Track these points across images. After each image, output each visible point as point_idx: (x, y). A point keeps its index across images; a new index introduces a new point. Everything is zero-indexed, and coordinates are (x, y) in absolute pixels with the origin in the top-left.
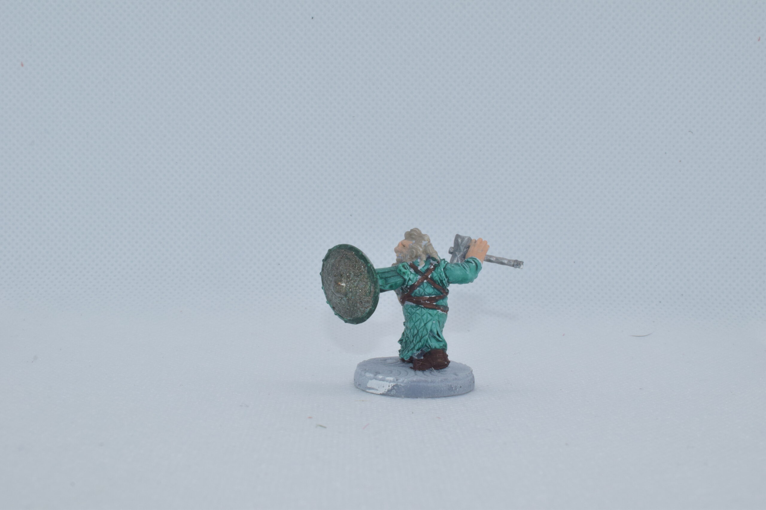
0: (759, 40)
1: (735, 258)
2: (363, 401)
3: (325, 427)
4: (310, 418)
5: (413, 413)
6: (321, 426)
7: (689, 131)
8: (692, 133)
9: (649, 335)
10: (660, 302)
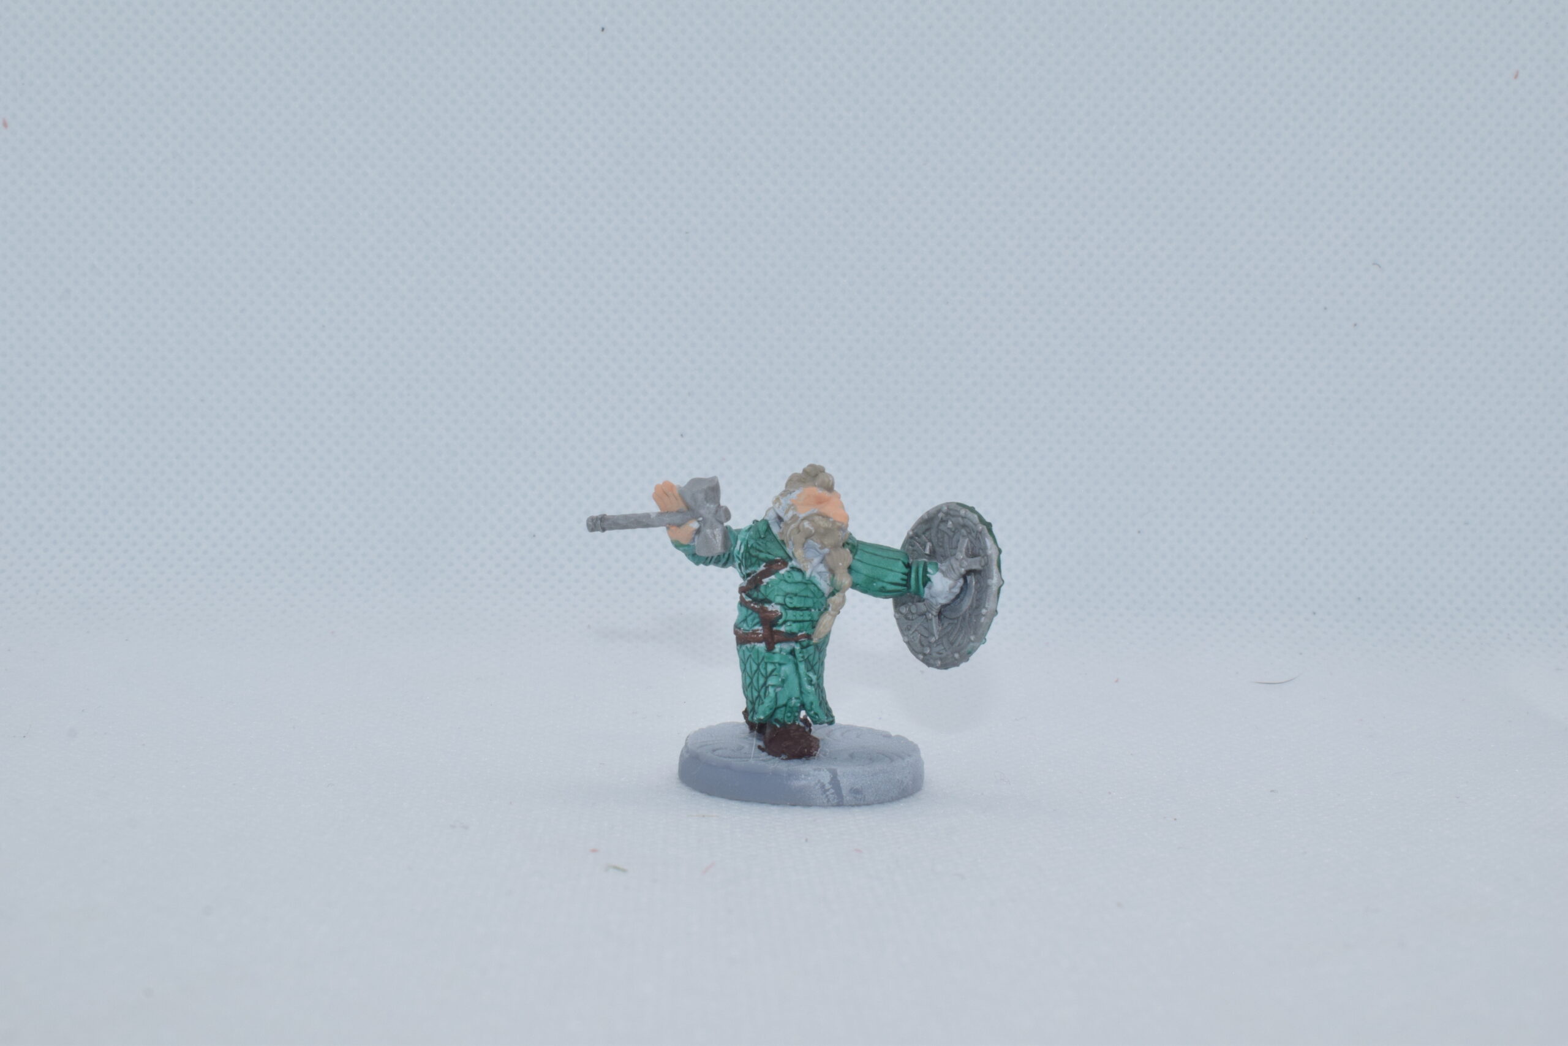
0: (1516, 76)
1: (1466, 523)
2: (704, 816)
3: (624, 871)
4: (594, 851)
5: (806, 840)
6: (616, 868)
7: (1374, 264)
8: (1380, 267)
9: (1291, 680)
10: (1314, 613)
